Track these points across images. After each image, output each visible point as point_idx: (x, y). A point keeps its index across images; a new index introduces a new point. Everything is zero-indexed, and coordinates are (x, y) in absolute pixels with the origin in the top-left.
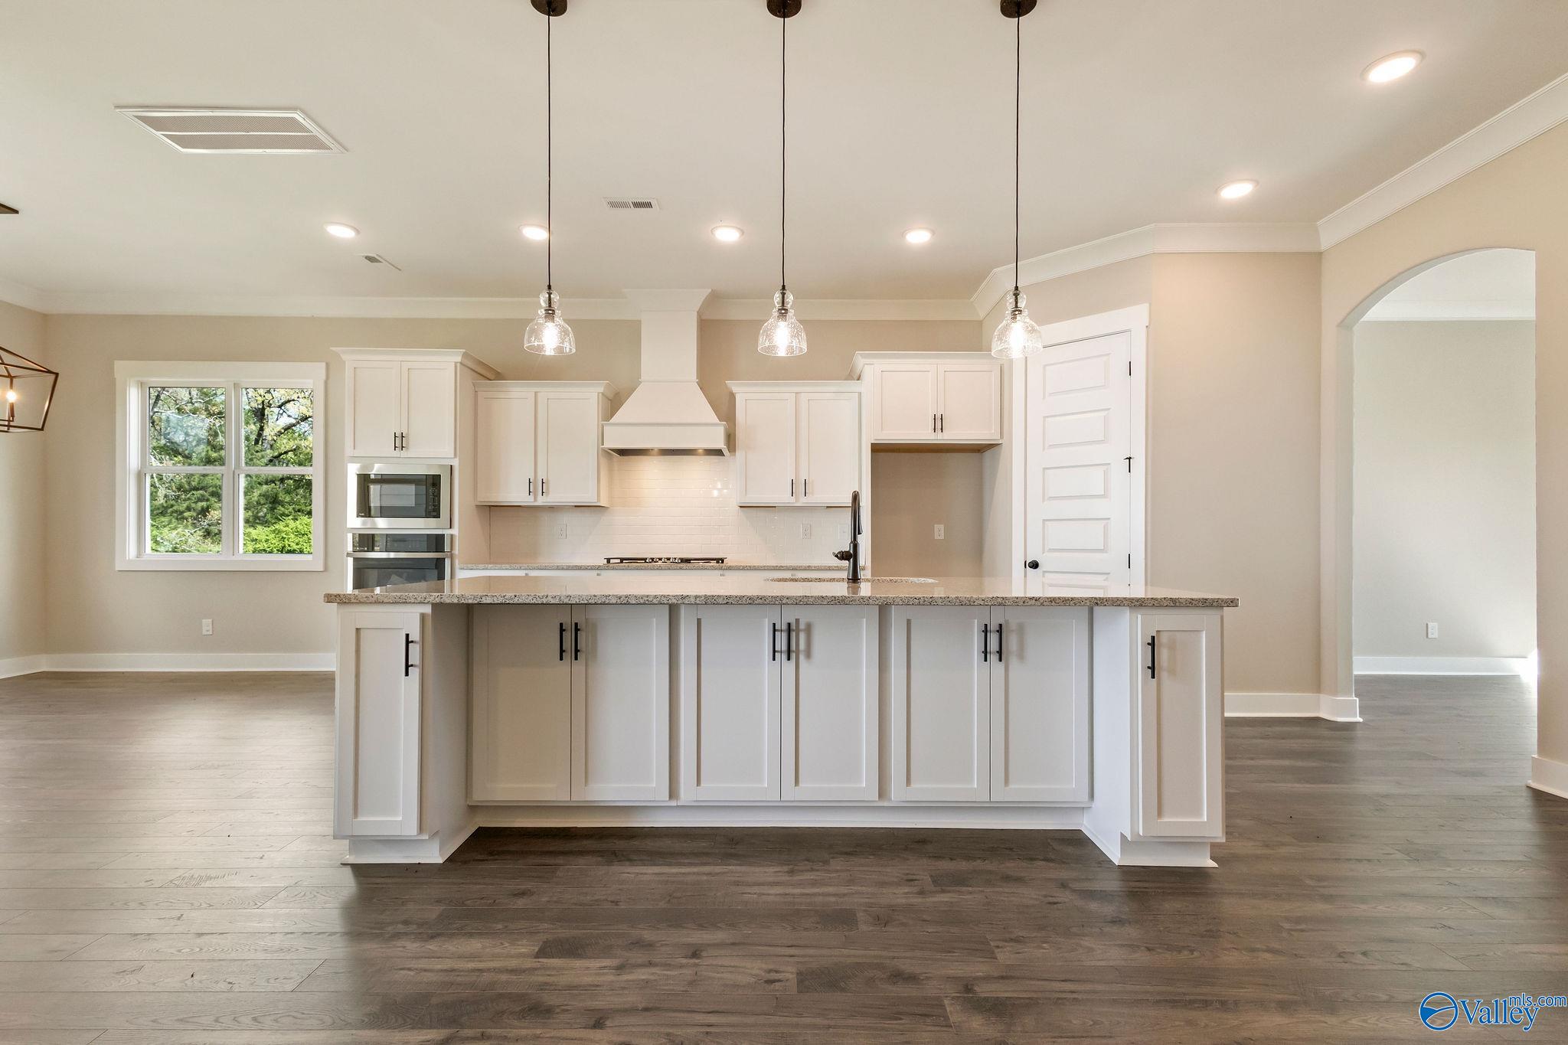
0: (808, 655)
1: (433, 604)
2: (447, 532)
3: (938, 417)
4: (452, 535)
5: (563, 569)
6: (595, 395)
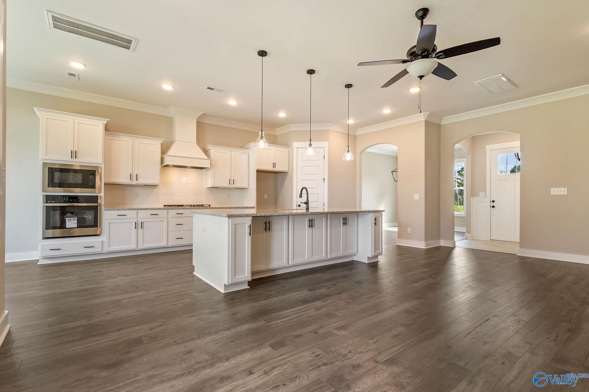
0: (314, 227)
1: (252, 217)
2: (99, 195)
3: (274, 163)
4: (101, 196)
5: (154, 209)
6: (159, 143)
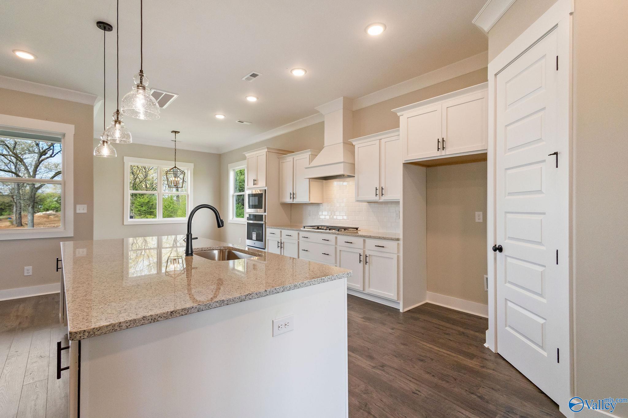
3: (442, 140)
6: (308, 156)
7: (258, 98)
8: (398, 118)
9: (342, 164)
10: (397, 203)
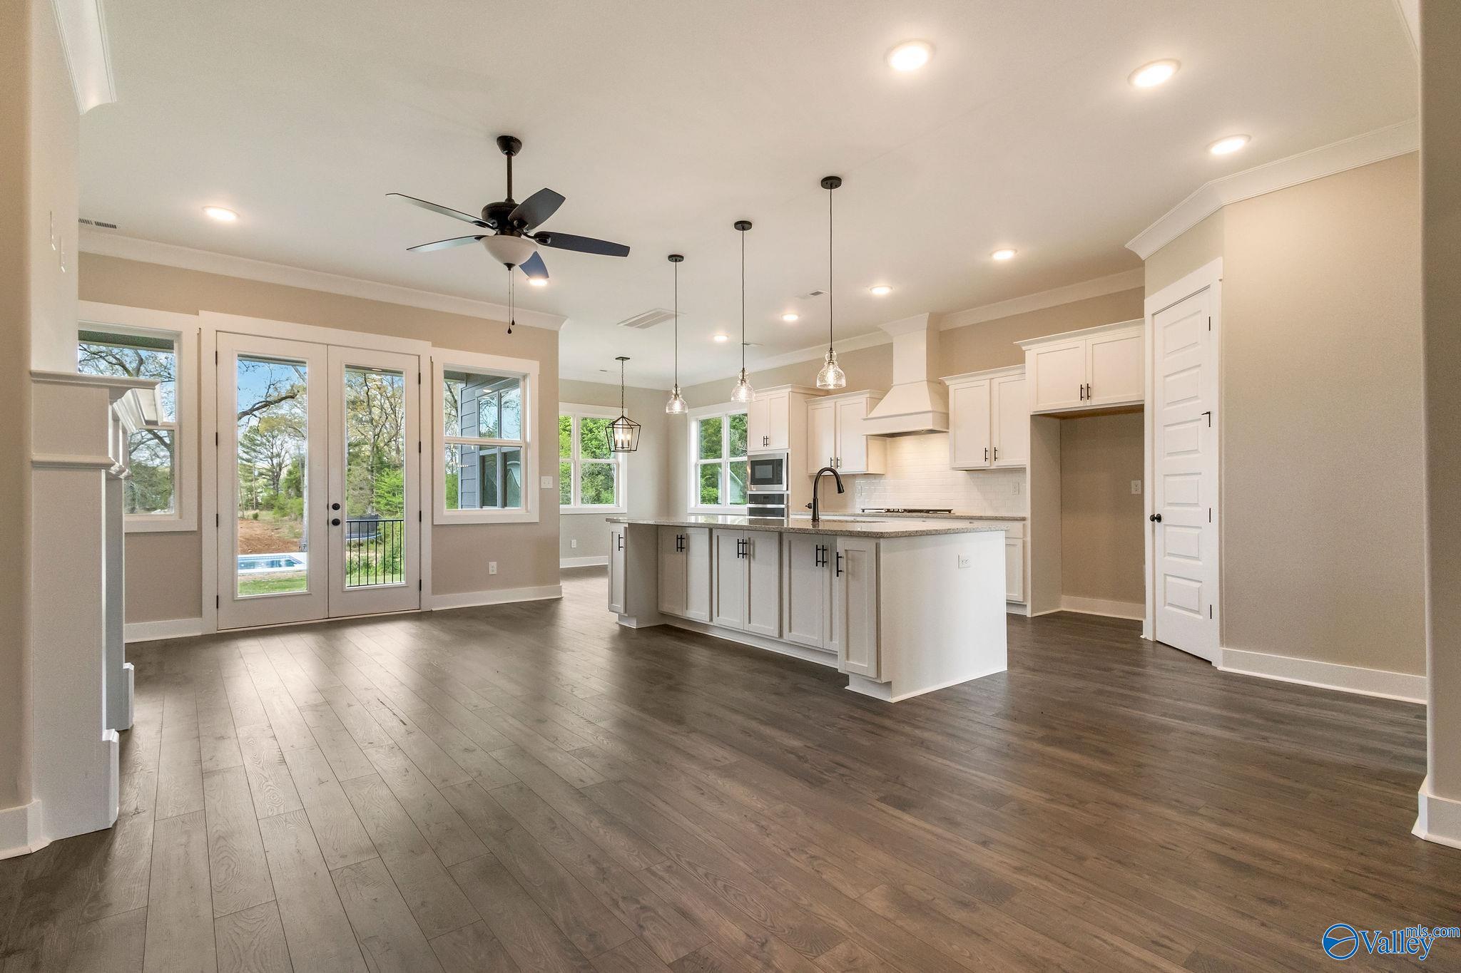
0: (754, 557)
2: (785, 493)
3: (1085, 386)
4: (788, 495)
6: (865, 399)
7: (799, 316)
8: (1023, 353)
9: (931, 414)
10: (1021, 470)
